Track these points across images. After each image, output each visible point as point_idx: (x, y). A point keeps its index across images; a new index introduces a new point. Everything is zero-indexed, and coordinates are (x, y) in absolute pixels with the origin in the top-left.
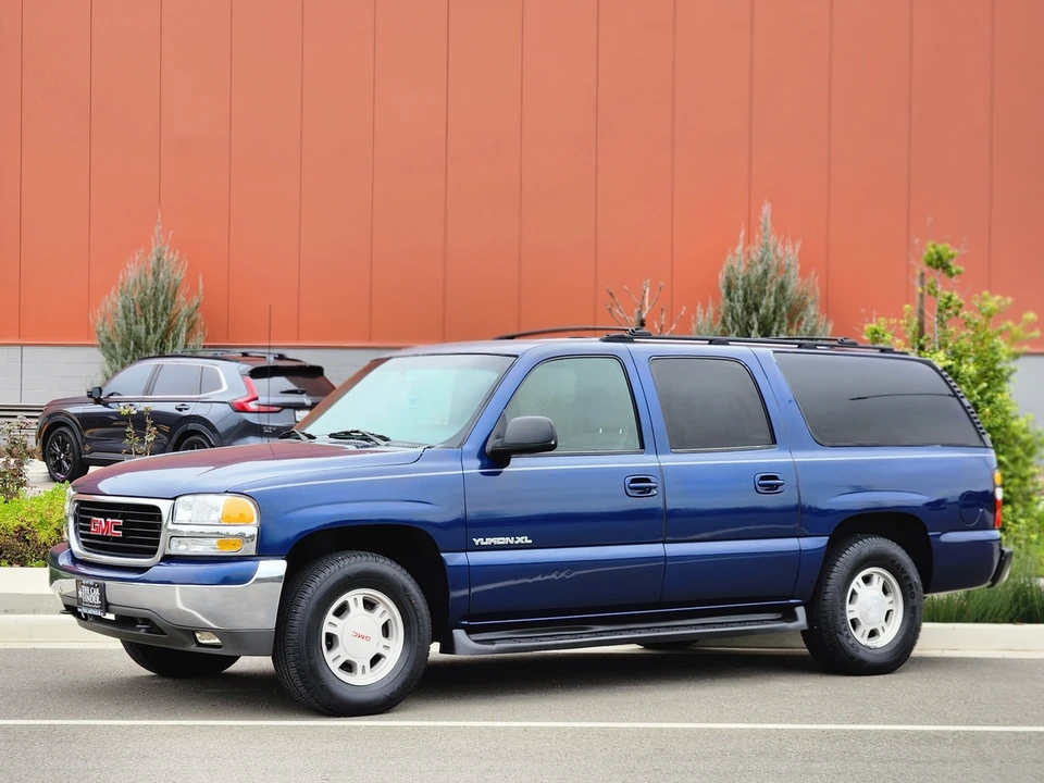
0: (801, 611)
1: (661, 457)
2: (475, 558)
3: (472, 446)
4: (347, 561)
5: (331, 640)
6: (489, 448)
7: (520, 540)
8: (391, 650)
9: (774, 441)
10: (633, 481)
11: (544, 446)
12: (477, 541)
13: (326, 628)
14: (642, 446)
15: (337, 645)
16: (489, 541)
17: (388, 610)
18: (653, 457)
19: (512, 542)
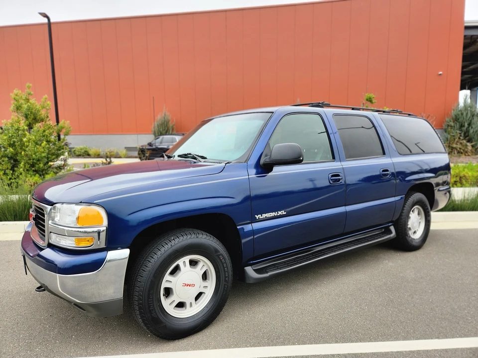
0: (392, 228)
1: (343, 163)
2: (256, 226)
3: (253, 161)
4: (177, 240)
5: (168, 292)
6: (262, 162)
7: (280, 213)
8: (209, 288)
9: (384, 153)
10: (332, 176)
11: (297, 161)
12: (257, 217)
13: (164, 285)
14: (334, 158)
15: (173, 294)
16: (264, 216)
17: (205, 264)
18: (339, 163)
19: (276, 215)
